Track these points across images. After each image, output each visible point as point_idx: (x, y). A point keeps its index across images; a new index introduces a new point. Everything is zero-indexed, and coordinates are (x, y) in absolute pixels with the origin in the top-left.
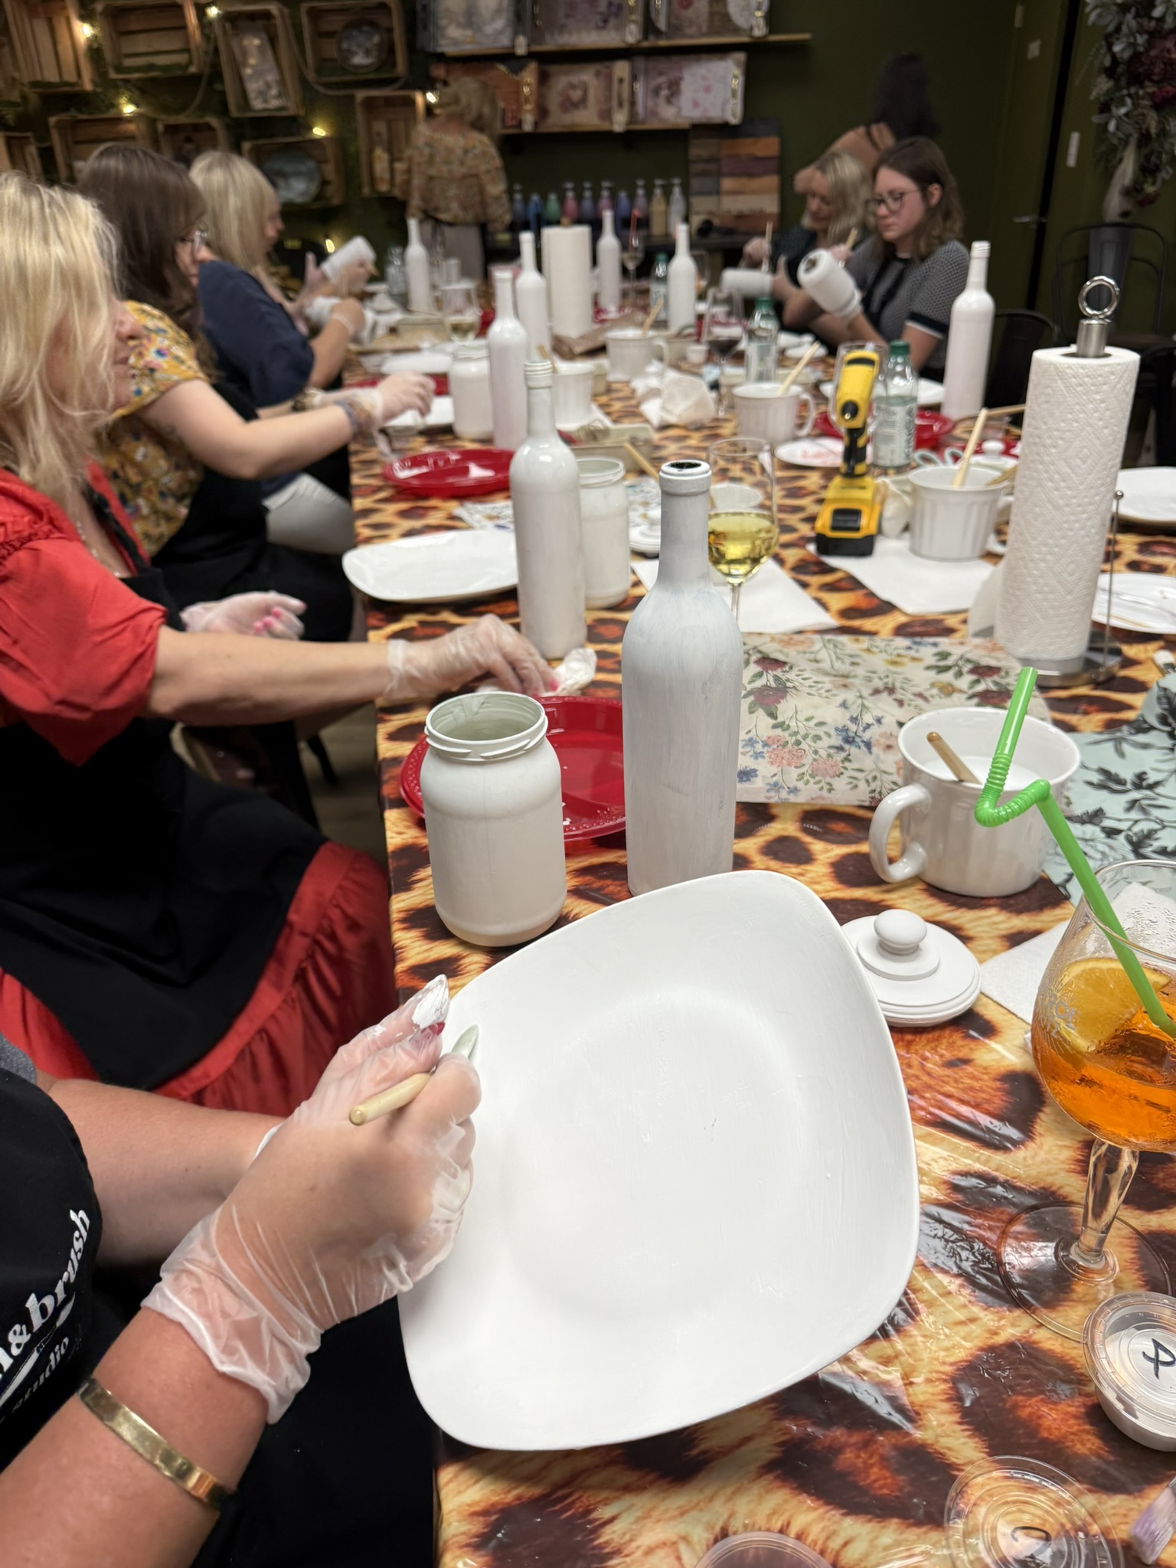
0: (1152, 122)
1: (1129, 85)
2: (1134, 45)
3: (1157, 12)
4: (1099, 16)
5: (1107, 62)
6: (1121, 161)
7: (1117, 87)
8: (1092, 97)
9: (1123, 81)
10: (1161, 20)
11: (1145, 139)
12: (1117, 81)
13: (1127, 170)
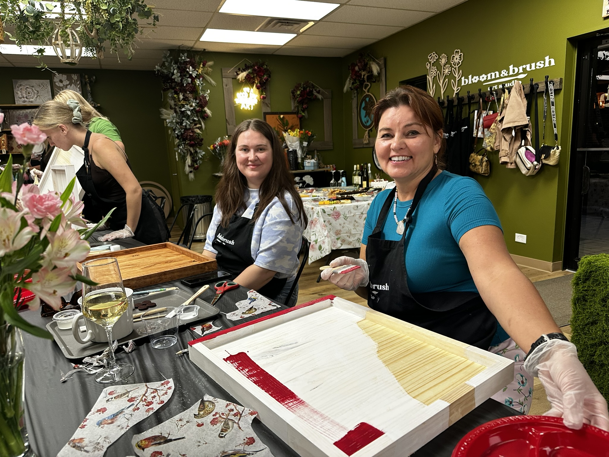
0: (192, 149)
1: (183, 141)
2: (180, 131)
3: (184, 124)
4: (170, 125)
5: (176, 135)
6: (187, 159)
7: (180, 141)
8: (176, 143)
9: (181, 140)
10: (186, 126)
11: (191, 154)
12: (180, 140)
13: (189, 161)
